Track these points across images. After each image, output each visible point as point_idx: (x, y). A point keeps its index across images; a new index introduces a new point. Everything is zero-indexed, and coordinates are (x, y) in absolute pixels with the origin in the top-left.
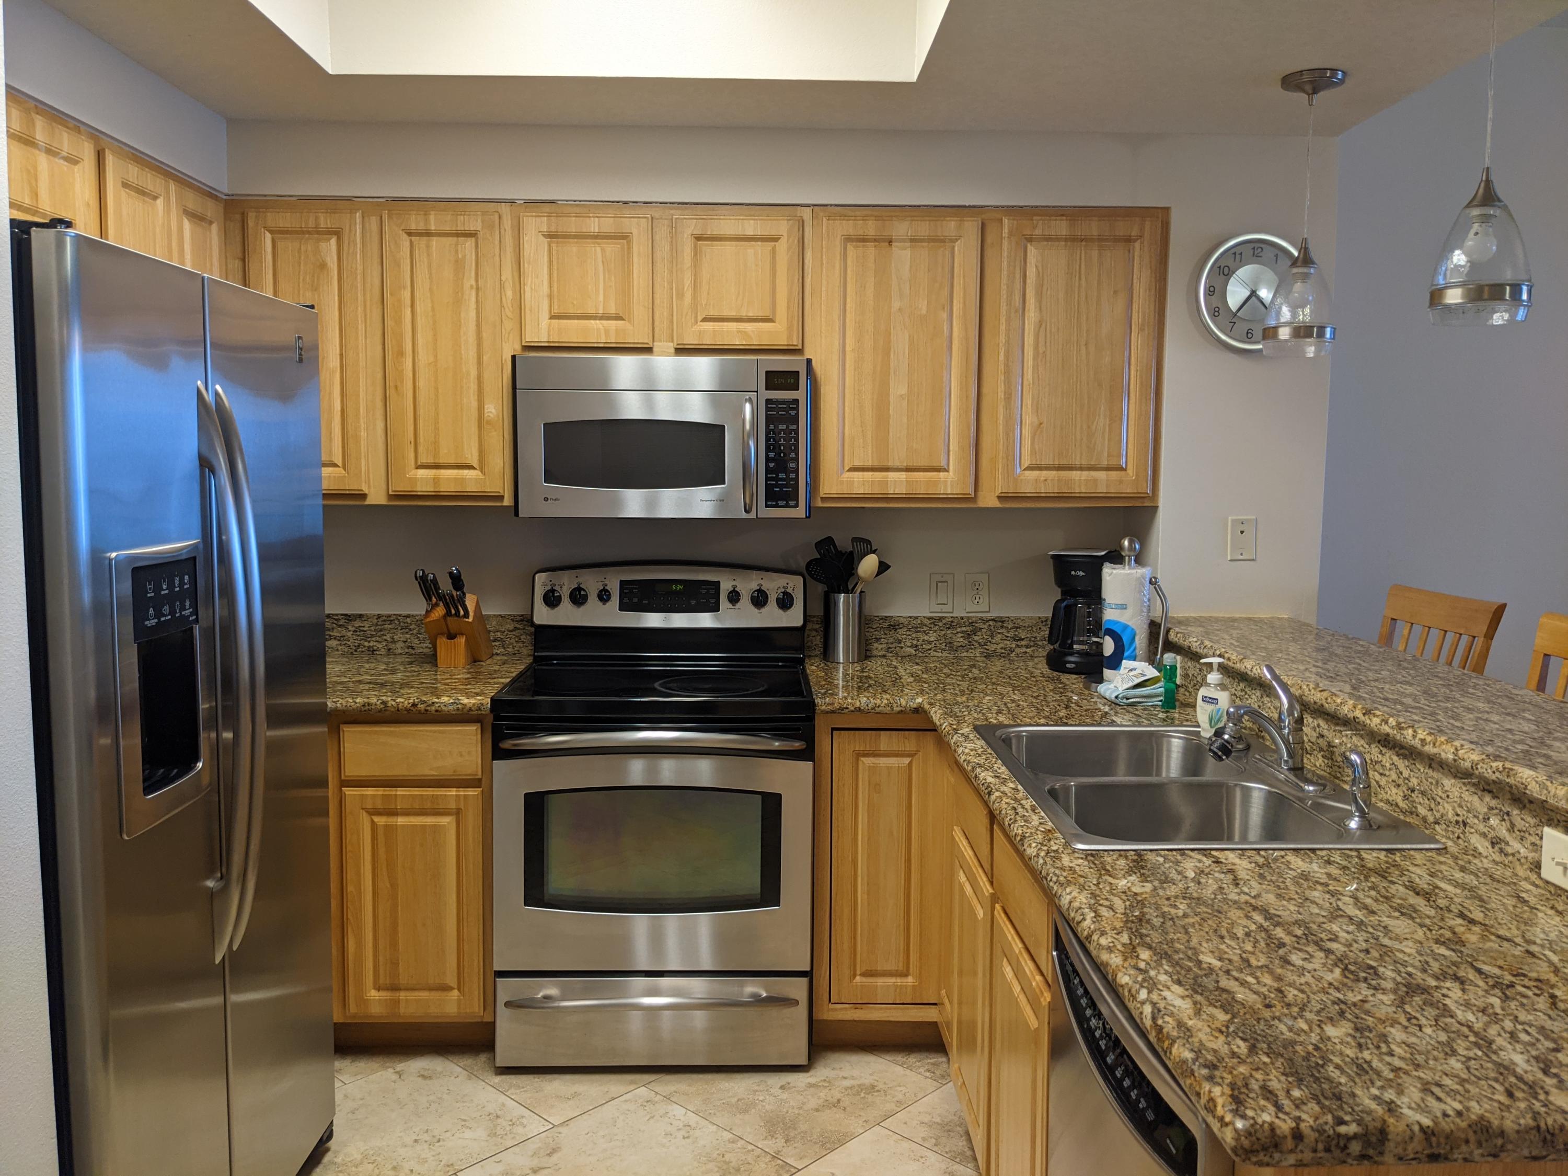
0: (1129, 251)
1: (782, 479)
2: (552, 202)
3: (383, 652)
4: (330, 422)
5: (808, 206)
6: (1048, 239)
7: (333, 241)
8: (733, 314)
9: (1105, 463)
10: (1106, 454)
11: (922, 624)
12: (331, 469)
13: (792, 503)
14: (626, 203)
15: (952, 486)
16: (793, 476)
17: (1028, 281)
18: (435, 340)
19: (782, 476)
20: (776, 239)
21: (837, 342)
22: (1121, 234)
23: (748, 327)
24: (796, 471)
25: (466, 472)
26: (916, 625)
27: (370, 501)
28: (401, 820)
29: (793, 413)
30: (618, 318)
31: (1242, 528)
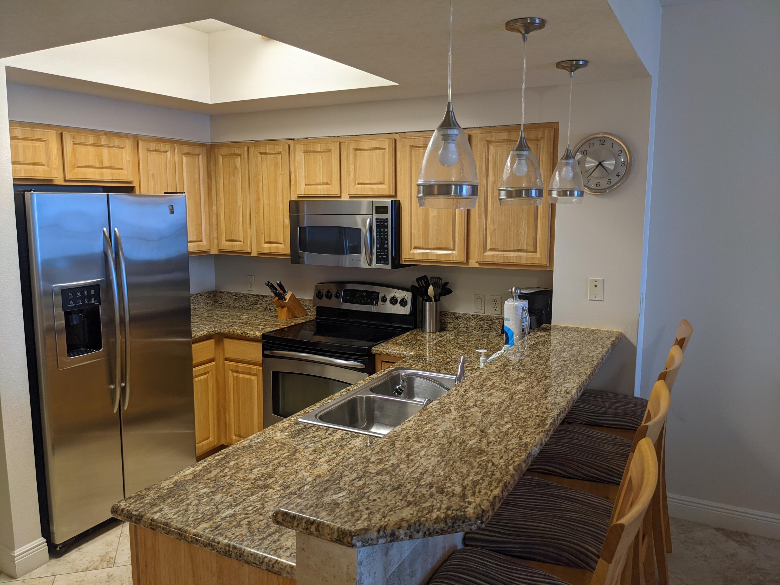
0: (537, 145)
1: (382, 252)
2: (307, 138)
3: (273, 310)
4: (239, 225)
5: (398, 133)
6: (499, 141)
7: (239, 158)
8: (368, 181)
9: (525, 248)
10: (526, 245)
11: (469, 318)
12: (240, 243)
13: (386, 262)
14: (331, 137)
15: (456, 257)
16: (386, 251)
17: (490, 162)
18: (269, 194)
19: (382, 251)
20: (384, 149)
21: (408, 192)
22: (533, 137)
23: (374, 186)
24: (388, 249)
25: (279, 245)
26: (467, 318)
27: (252, 255)
28: (241, 375)
29: (386, 224)
30: (328, 184)
31: (596, 284)
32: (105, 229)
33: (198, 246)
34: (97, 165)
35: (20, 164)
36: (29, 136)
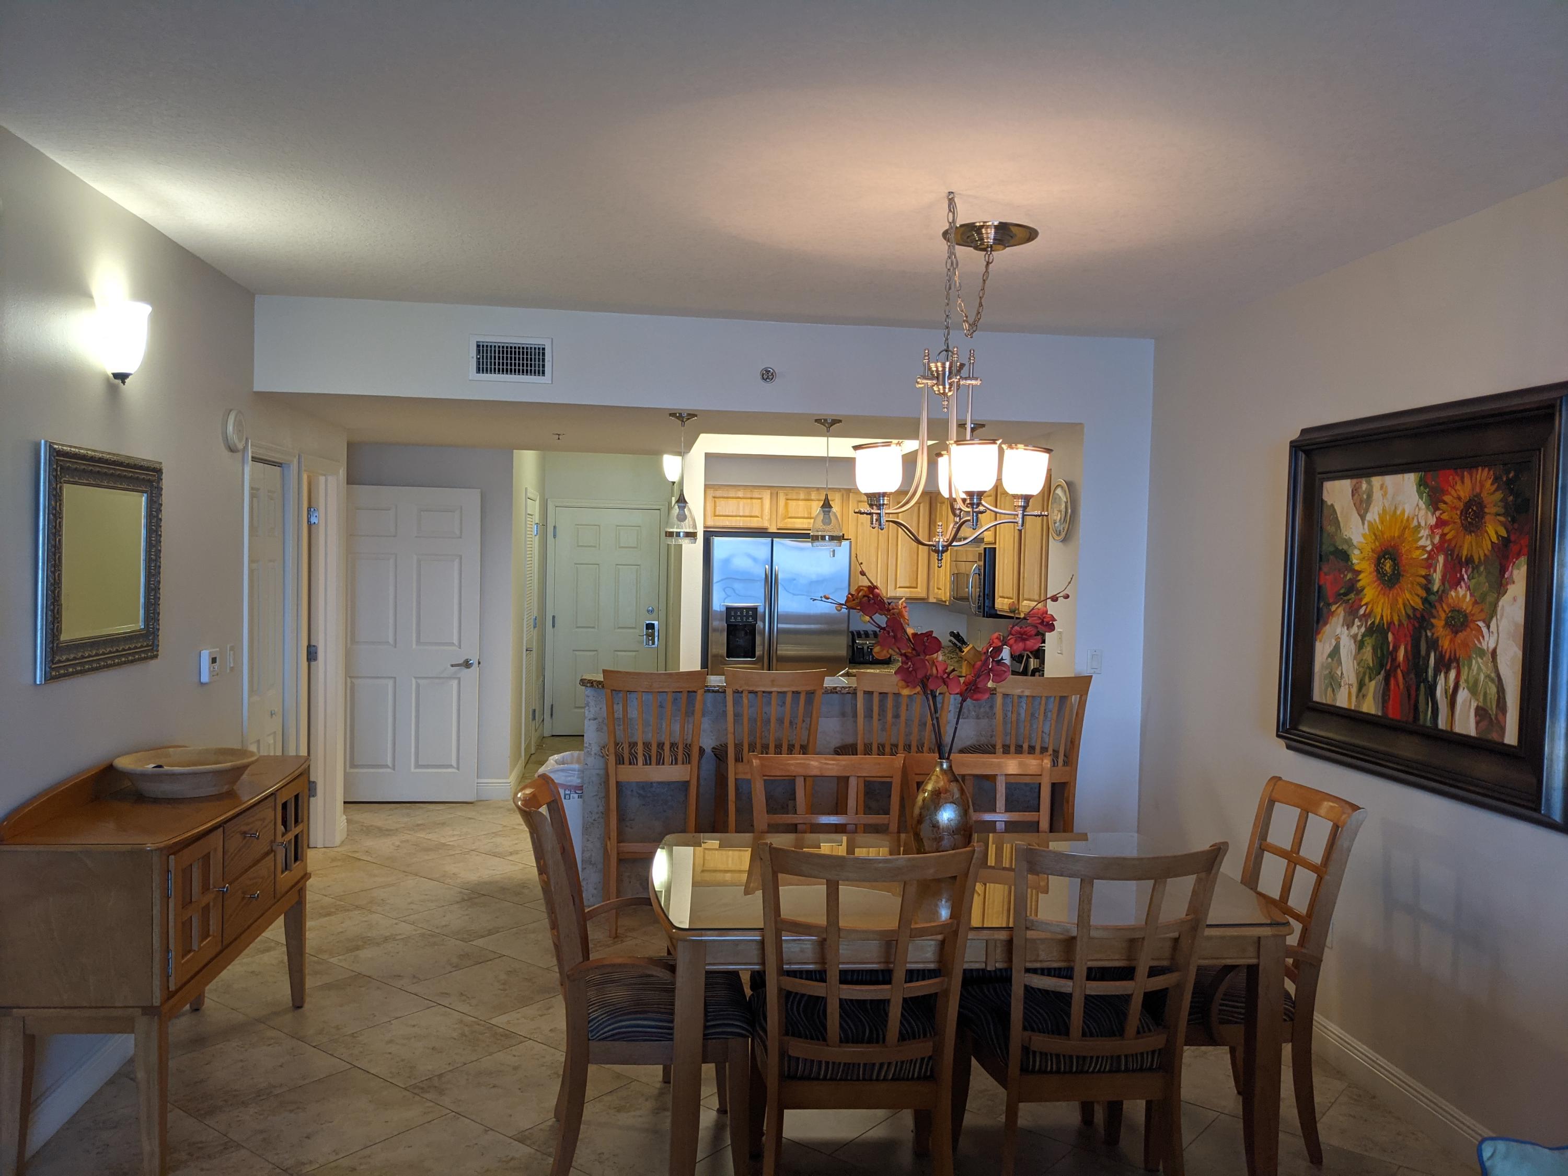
32: (767, 567)
33: (911, 592)
34: (806, 516)
35: (740, 516)
36: (749, 496)
